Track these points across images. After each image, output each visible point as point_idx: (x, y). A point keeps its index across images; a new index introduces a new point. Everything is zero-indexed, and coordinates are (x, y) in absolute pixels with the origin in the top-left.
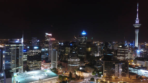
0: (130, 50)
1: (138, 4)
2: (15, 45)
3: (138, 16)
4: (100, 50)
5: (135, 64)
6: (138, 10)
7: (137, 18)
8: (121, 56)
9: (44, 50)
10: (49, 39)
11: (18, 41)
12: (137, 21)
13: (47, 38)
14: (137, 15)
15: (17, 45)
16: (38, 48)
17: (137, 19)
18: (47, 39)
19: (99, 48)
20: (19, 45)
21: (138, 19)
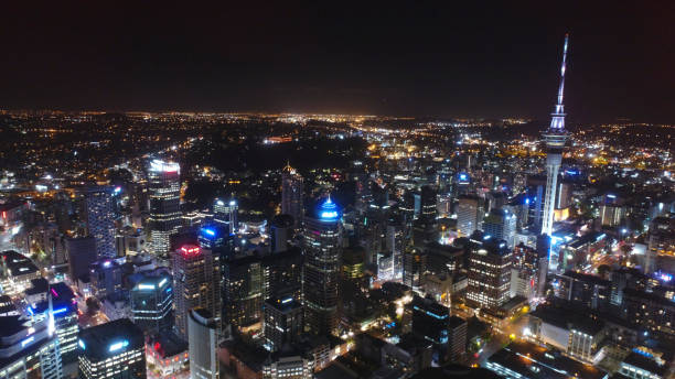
0: (521, 256)
1: (567, 39)
2: (21, 363)
3: (561, 98)
4: (398, 247)
5: (535, 333)
6: (563, 69)
7: (558, 107)
8: (481, 289)
9: (152, 287)
10: (169, 187)
11: (32, 339)
12: (559, 120)
13: (160, 186)
14: (561, 92)
15: (29, 358)
16: (126, 344)
17: (558, 109)
18: (161, 191)
19: (396, 240)
20: (37, 354)
21: (560, 112)
